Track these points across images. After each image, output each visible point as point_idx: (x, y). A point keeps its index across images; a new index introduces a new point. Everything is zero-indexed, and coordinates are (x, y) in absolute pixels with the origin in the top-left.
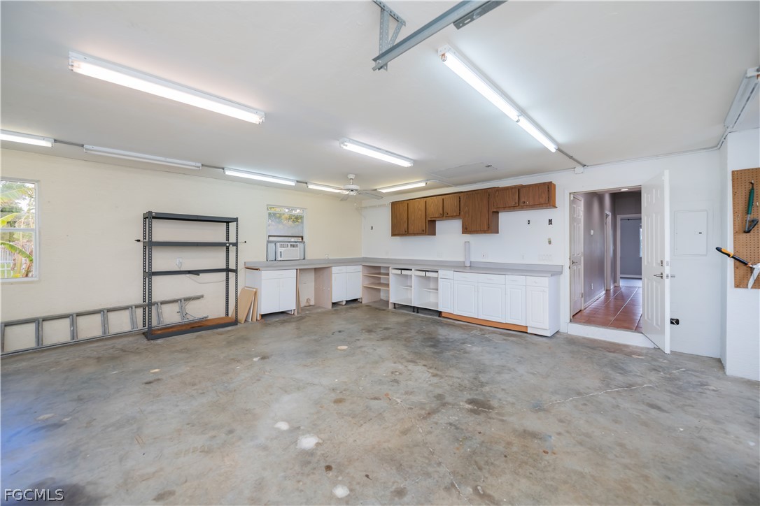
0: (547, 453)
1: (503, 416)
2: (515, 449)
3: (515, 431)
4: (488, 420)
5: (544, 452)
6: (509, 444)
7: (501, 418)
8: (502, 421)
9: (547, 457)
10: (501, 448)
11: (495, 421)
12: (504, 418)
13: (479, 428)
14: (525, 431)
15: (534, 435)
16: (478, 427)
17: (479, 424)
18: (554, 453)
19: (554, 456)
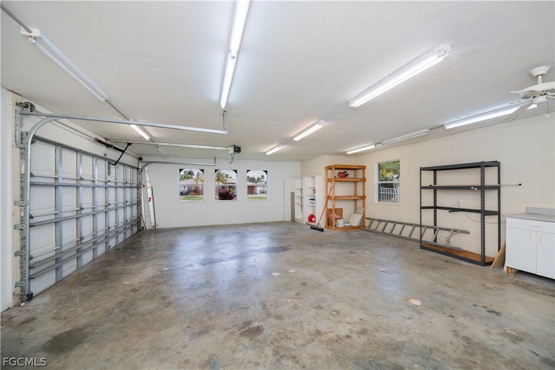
0: (188, 327)
1: (229, 333)
2: (206, 318)
3: (213, 328)
4: (234, 324)
5: (190, 327)
6: (210, 319)
7: (229, 331)
8: (226, 330)
9: (187, 325)
10: (213, 314)
11: (230, 326)
12: (227, 332)
13: (232, 316)
14: (208, 332)
15: (201, 333)
16: (234, 316)
17: (235, 318)
18: (184, 330)
19: (183, 328)
